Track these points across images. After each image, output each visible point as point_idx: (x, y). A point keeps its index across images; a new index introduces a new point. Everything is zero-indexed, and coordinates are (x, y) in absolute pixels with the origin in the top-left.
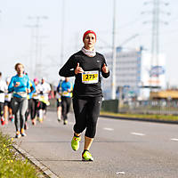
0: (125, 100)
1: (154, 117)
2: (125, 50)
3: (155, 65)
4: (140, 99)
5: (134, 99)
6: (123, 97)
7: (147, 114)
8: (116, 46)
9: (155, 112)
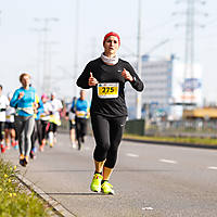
0: (153, 119)
1: (188, 141)
2: (152, 59)
3: (189, 77)
4: (170, 118)
5: (164, 118)
6: (150, 116)
7: (180, 137)
8: (142, 54)
9: (189, 134)
